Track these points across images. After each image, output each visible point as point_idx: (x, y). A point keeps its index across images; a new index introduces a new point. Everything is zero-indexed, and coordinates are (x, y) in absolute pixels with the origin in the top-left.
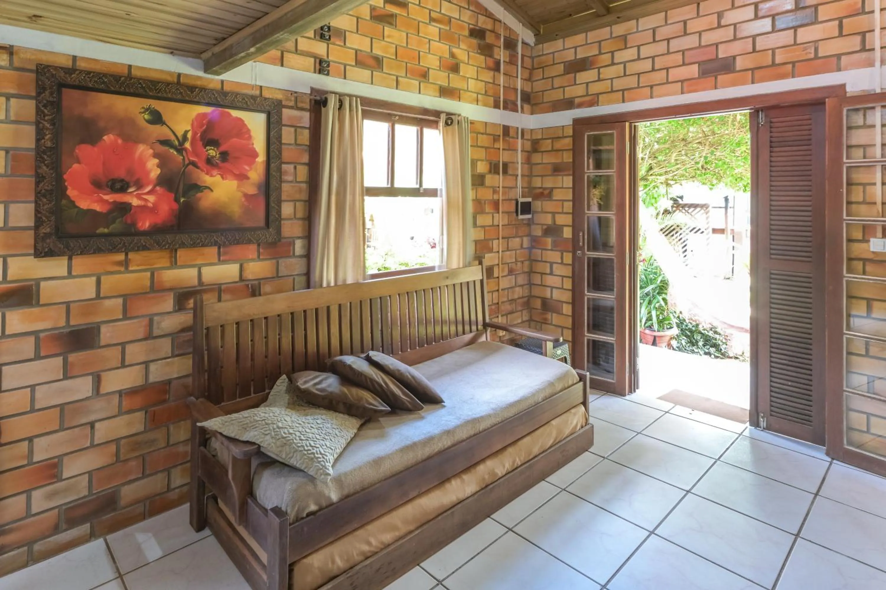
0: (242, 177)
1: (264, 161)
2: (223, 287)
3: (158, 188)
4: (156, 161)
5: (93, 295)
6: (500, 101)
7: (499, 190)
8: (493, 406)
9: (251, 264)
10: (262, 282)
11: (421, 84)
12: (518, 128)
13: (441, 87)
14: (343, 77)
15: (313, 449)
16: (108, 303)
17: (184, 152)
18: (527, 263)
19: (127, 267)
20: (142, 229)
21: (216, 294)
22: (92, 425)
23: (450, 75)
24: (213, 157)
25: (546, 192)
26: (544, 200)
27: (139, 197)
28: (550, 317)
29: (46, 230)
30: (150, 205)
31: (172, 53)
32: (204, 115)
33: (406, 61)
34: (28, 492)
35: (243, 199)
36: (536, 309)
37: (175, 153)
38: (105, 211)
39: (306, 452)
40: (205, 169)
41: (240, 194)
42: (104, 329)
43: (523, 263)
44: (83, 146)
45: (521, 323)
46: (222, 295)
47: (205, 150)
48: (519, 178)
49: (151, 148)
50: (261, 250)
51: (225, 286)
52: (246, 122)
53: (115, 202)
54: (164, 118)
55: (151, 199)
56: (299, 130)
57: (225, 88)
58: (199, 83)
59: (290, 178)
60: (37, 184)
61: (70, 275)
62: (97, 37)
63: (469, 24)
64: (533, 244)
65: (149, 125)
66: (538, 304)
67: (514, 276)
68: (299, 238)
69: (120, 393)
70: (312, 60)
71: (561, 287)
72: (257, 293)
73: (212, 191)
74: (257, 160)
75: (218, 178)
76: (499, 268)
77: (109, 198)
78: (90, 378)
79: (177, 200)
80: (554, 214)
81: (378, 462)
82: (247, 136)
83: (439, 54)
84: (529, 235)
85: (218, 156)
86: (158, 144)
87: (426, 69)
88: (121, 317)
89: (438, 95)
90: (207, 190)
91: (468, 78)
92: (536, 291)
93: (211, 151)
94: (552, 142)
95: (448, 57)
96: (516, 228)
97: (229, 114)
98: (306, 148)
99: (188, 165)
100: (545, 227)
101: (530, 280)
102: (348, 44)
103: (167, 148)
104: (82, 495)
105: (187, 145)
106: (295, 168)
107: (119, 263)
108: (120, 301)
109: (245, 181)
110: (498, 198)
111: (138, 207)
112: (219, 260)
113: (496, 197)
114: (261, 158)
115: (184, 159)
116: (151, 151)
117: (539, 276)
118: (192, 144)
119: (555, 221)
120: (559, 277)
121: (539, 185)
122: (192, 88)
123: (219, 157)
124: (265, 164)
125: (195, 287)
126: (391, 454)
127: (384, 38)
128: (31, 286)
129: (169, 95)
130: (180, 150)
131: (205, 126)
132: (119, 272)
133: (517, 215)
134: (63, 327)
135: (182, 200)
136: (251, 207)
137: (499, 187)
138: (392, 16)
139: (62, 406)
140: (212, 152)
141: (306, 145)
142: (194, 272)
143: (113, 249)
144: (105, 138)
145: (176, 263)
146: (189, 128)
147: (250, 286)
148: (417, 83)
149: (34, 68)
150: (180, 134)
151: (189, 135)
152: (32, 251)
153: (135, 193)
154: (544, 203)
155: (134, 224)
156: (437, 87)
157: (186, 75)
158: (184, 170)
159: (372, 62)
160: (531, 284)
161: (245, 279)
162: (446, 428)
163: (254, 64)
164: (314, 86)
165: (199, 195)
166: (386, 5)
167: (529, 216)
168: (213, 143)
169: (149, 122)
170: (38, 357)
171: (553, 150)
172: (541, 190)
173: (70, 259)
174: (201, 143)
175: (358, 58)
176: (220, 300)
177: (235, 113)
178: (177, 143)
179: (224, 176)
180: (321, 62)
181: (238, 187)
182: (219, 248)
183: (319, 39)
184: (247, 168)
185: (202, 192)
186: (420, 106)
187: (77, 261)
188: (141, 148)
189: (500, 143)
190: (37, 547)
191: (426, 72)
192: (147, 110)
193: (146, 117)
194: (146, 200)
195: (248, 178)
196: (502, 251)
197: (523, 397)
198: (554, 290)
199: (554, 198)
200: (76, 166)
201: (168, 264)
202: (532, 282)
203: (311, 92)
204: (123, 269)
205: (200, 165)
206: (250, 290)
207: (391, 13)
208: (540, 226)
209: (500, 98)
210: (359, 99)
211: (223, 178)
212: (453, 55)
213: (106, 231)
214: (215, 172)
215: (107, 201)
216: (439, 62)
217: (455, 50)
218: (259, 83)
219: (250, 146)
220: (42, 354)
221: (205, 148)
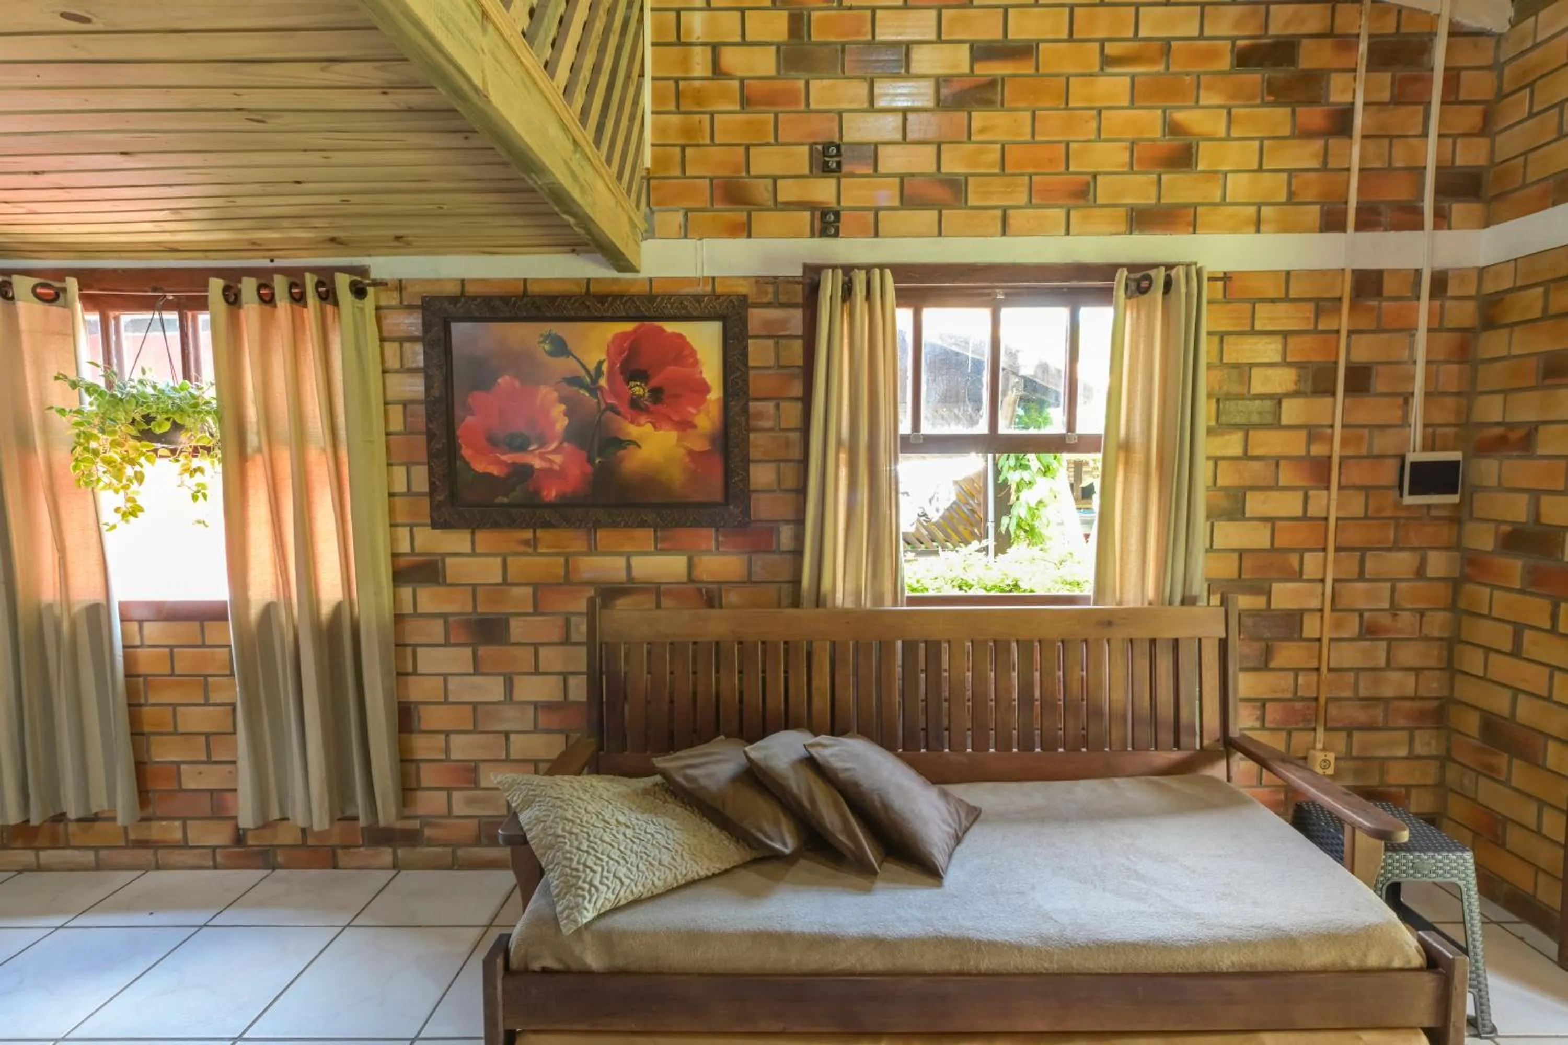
0: (685, 425)
1: (719, 399)
2: (662, 587)
3: (566, 445)
4: (563, 407)
5: (500, 580)
6: (1345, 212)
7: (1332, 435)
8: (1050, 930)
9: (706, 558)
10: (723, 586)
11: (1073, 213)
12: (1418, 272)
13: (1132, 210)
14: (872, 233)
15: (584, 871)
16: (516, 591)
17: (599, 393)
18: (1441, 617)
19: (535, 547)
20: (547, 500)
21: (654, 596)
22: (507, 734)
23: (1164, 177)
24: (640, 397)
25: (1514, 436)
26: (1509, 457)
27: (542, 457)
28: (1504, 767)
29: (440, 497)
30: (556, 467)
31: (573, 251)
32: (624, 336)
33: (1031, 170)
34: (449, 790)
35: (687, 459)
36: (1467, 736)
37: (587, 394)
38: (503, 475)
39: (569, 871)
40: (629, 416)
41: (682, 451)
42: (514, 623)
43: (1422, 615)
44: (476, 393)
45: (1407, 758)
46: (662, 599)
47: (627, 387)
48: (1418, 402)
49: (556, 390)
50: (721, 539)
51: (666, 586)
52: (688, 339)
53: (514, 464)
54: (570, 345)
55: (558, 459)
56: (782, 342)
57: (653, 290)
58: (615, 289)
59: (768, 424)
60: (429, 442)
61: (474, 554)
62: (481, 249)
63: (1234, 39)
64: (1467, 570)
65: (550, 359)
66: (1472, 723)
67: (1383, 644)
68: (787, 522)
69: (536, 705)
70: (807, 214)
71: (1546, 694)
72: (716, 603)
73: (639, 446)
74: (708, 397)
75: (649, 427)
76: (1322, 617)
77: (507, 458)
78: (501, 679)
79: (590, 461)
80: (1536, 494)
81: (695, 937)
82: (691, 360)
83: (1129, 136)
84: (1455, 546)
85: (647, 395)
86: (565, 385)
87: (1089, 178)
88: (531, 610)
89: (1123, 228)
90: (632, 447)
91: (1225, 174)
92: (1467, 691)
93: (637, 388)
94: (1546, 294)
95: (1158, 135)
96: (1397, 527)
97: (662, 330)
98: (797, 371)
99: (605, 410)
100: (1506, 528)
101: (1450, 659)
102: (882, 169)
103: (575, 388)
104: (500, 813)
105: (603, 382)
106: (777, 406)
107: (526, 543)
108: (529, 590)
109: (689, 431)
110: (1327, 453)
111: (541, 470)
112: (656, 547)
113: (1318, 450)
114: (715, 394)
115: (599, 403)
116: (555, 394)
117: (1480, 653)
118: (609, 381)
119: (1538, 514)
120: (1540, 668)
121: (1496, 417)
122: (602, 298)
123: (649, 397)
124: (722, 402)
125: (622, 583)
126: (730, 935)
127: (969, 137)
128: (437, 561)
129: (572, 313)
130: (593, 389)
131: (626, 353)
132: (527, 554)
133: (1401, 496)
134: (470, 614)
135: (598, 461)
136: (699, 471)
137: (1332, 426)
138: (992, 83)
139: (475, 705)
140: (638, 390)
141: (798, 367)
142: (621, 562)
143: (512, 523)
144: (500, 381)
145: (596, 548)
146: (603, 357)
147: (704, 591)
148: (1061, 213)
149: (420, 303)
150: (592, 367)
151: (605, 368)
152: (428, 521)
153: (537, 452)
154: (1507, 462)
155: (537, 493)
156: (1122, 212)
157: (598, 280)
158: (600, 420)
159: (940, 193)
160: (1451, 669)
161: (696, 579)
162: (880, 932)
163: (699, 242)
164: (809, 261)
165: (622, 453)
166: (976, 67)
167: (1454, 499)
168: (641, 376)
169: (551, 354)
170: (447, 644)
171: (1546, 316)
172: (1499, 431)
173: (473, 533)
174: (622, 378)
175: (906, 192)
176: (658, 606)
177: (670, 327)
178: (588, 380)
179: (657, 425)
180: (824, 214)
181: (680, 439)
182: (655, 531)
183: (820, 173)
184: (693, 410)
185: (625, 448)
186: (1069, 260)
187: (480, 536)
188: (544, 390)
189: (1340, 318)
190: (461, 852)
191: (1088, 184)
192: (547, 337)
193: (547, 347)
194: (550, 461)
195: (694, 426)
196: (1335, 581)
197: (1159, 939)
198: (1521, 698)
199: (1539, 452)
200: (469, 419)
201: (585, 549)
202: (1456, 666)
203: (804, 272)
204: (530, 550)
205: (621, 409)
206: (705, 598)
207: (990, 78)
208: (1492, 526)
209: (1346, 203)
210: (888, 272)
211: (655, 427)
212: (1173, 129)
213: (505, 500)
214: (643, 420)
215: (504, 463)
216: (1127, 154)
217: (1180, 116)
218: (708, 273)
219: (698, 376)
220: (452, 641)
221: (628, 384)
